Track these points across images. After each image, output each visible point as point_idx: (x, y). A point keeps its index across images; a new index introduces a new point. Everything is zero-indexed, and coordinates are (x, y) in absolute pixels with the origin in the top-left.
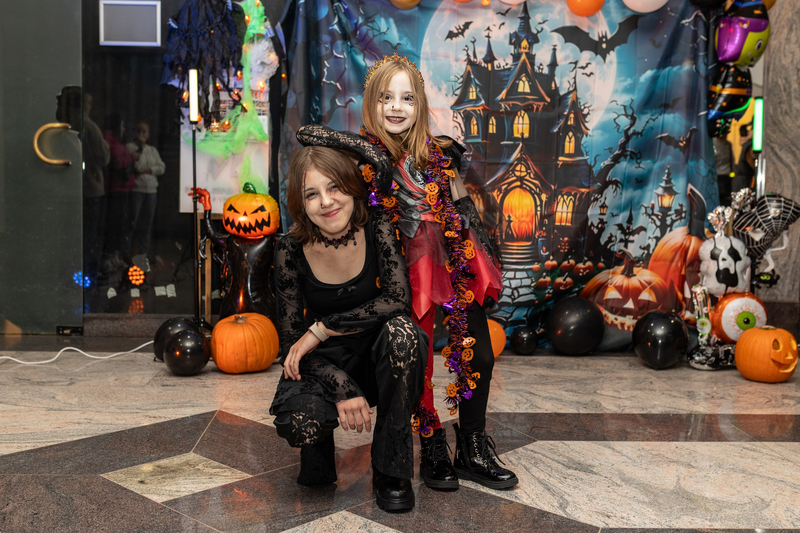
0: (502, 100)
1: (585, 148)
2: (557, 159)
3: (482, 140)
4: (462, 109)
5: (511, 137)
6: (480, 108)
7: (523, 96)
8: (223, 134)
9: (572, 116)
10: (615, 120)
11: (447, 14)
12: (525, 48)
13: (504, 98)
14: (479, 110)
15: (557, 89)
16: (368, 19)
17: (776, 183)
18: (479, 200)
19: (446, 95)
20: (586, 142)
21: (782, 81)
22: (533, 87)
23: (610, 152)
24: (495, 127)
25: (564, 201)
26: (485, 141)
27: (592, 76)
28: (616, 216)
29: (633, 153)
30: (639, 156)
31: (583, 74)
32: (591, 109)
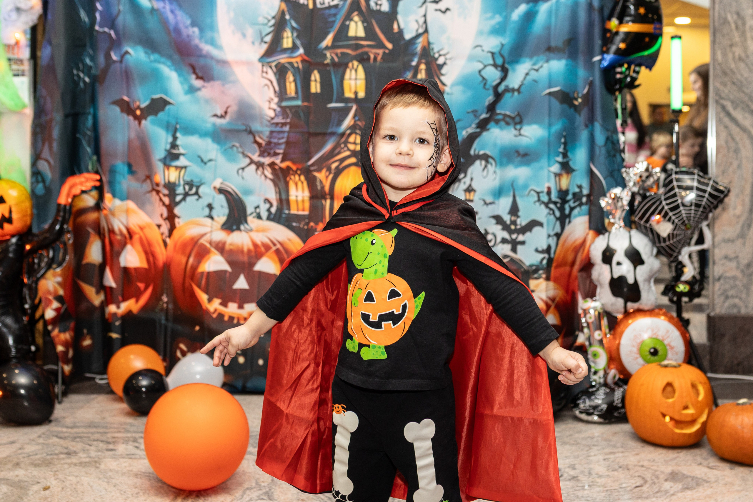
0: (327, 48)
3: (303, 102)
4: (274, 61)
5: (342, 98)
6: (299, 60)
7: (356, 42)
9: (423, 67)
10: (480, 71)
13: (330, 44)
14: (297, 62)
15: (401, 32)
17: (731, 153)
18: (302, 183)
19: (253, 43)
22: (368, 29)
23: (475, 116)
24: (318, 85)
26: (306, 104)
27: (448, 12)
28: (491, 203)
29: (509, 116)
30: (517, 119)
31: (436, 10)
32: (448, 56)
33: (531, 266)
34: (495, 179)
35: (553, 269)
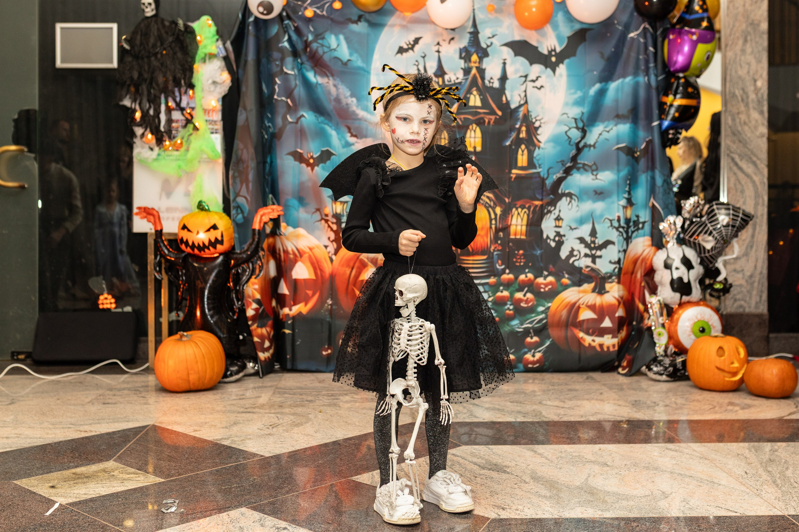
1: (538, 160)
2: (510, 172)
7: (474, 110)
8: (176, 153)
9: (524, 129)
10: (566, 132)
11: (396, 30)
12: (475, 62)
15: (508, 103)
16: (319, 36)
17: (739, 193)
20: (538, 155)
21: (739, 92)
22: (484, 101)
23: (563, 164)
24: (447, 141)
25: (518, 214)
27: (542, 89)
28: (575, 229)
29: (587, 165)
30: (594, 167)
31: (534, 87)
32: (542, 121)
33: (606, 273)
34: (578, 211)
35: (622, 275)
